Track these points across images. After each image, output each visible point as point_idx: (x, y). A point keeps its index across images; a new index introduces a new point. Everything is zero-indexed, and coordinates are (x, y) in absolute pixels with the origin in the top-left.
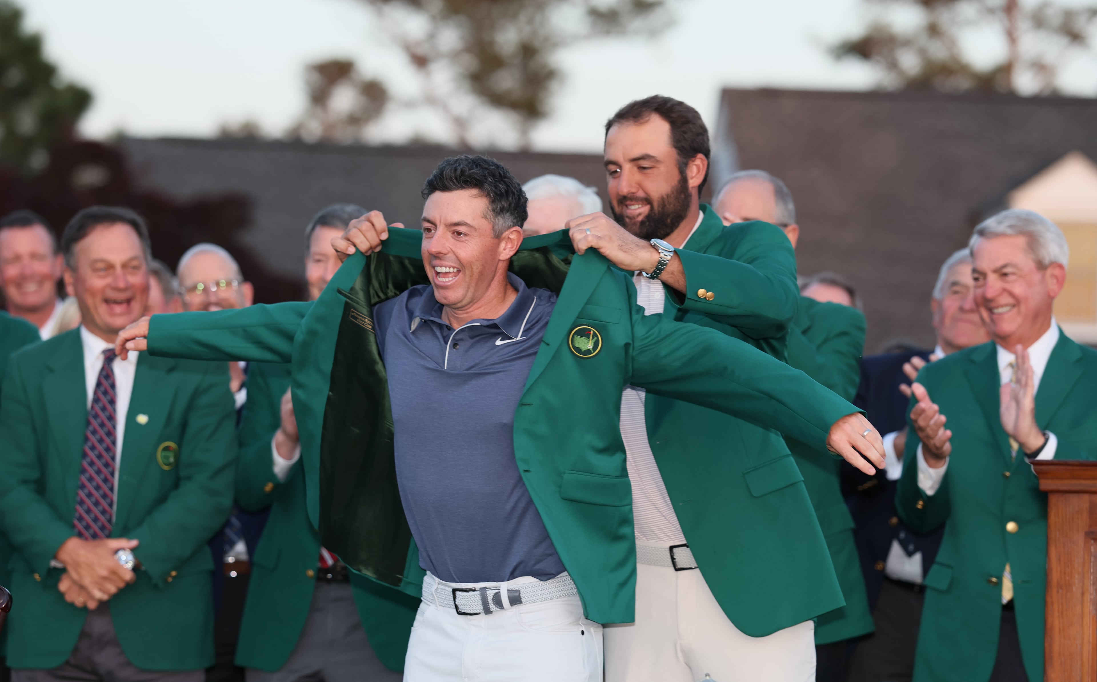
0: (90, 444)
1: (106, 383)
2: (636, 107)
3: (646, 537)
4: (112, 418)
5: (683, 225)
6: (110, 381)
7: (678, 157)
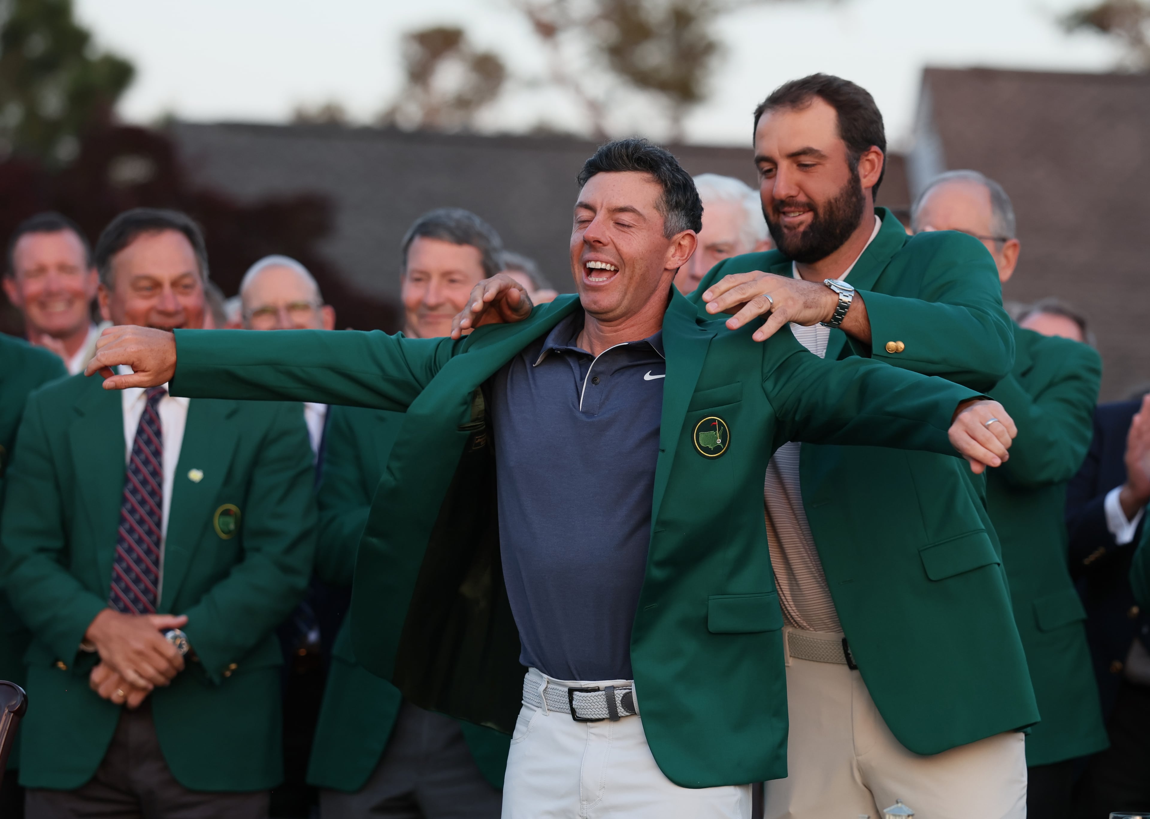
0: (129, 506)
1: (149, 430)
2: (794, 89)
3: (813, 626)
4: (157, 473)
5: (855, 235)
6: (155, 428)
7: (848, 151)
